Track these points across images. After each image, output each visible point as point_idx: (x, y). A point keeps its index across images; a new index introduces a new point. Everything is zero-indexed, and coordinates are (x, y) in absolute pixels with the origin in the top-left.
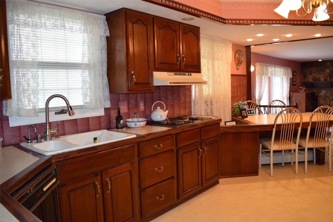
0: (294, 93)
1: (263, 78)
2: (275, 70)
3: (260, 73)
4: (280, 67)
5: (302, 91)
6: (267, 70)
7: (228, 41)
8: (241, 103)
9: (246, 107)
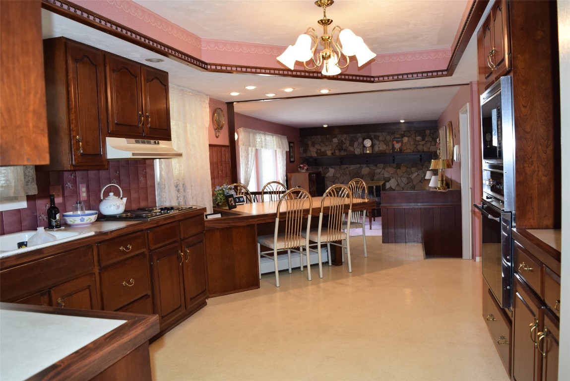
0: (293, 174)
1: (250, 152)
2: (265, 139)
3: (245, 144)
4: (273, 136)
5: (304, 171)
6: (255, 140)
7: (204, 93)
8: (225, 186)
9: (233, 192)
